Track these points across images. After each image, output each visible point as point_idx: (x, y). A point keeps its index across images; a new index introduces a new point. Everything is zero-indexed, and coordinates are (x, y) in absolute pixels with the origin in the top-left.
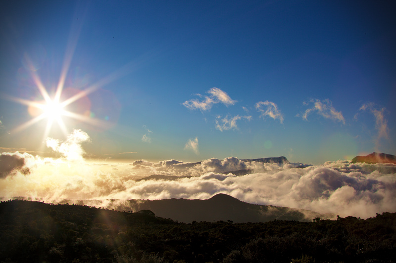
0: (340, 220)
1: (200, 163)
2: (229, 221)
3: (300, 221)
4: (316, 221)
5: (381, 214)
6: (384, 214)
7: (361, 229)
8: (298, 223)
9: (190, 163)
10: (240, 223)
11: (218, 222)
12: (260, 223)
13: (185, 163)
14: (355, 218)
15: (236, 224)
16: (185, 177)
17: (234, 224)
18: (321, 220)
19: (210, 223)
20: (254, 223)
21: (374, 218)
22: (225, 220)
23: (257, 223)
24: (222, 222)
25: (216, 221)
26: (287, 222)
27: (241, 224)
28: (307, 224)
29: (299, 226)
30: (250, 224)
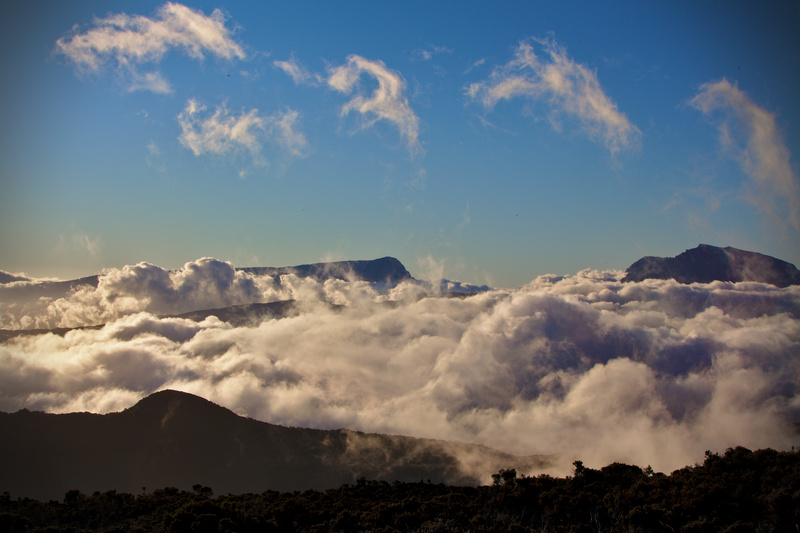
0: (585, 476)
1: (93, 281)
2: (196, 487)
3: (450, 482)
4: (502, 481)
5: (722, 453)
6: (730, 453)
7: (654, 506)
8: (442, 488)
9: (55, 279)
10: (238, 493)
11: (158, 493)
12: (308, 493)
13: (35, 281)
14: (636, 469)
15: (222, 498)
16: (44, 331)
17: (215, 497)
18: (518, 476)
19: (128, 497)
20: (288, 495)
21: (697, 468)
22: (185, 486)
23: (297, 493)
24: (172, 492)
25: (150, 491)
26: (402, 489)
27: (241, 498)
28: (471, 492)
29: (446, 500)
30: (272, 496)
